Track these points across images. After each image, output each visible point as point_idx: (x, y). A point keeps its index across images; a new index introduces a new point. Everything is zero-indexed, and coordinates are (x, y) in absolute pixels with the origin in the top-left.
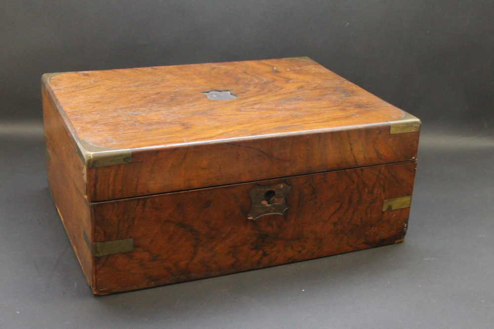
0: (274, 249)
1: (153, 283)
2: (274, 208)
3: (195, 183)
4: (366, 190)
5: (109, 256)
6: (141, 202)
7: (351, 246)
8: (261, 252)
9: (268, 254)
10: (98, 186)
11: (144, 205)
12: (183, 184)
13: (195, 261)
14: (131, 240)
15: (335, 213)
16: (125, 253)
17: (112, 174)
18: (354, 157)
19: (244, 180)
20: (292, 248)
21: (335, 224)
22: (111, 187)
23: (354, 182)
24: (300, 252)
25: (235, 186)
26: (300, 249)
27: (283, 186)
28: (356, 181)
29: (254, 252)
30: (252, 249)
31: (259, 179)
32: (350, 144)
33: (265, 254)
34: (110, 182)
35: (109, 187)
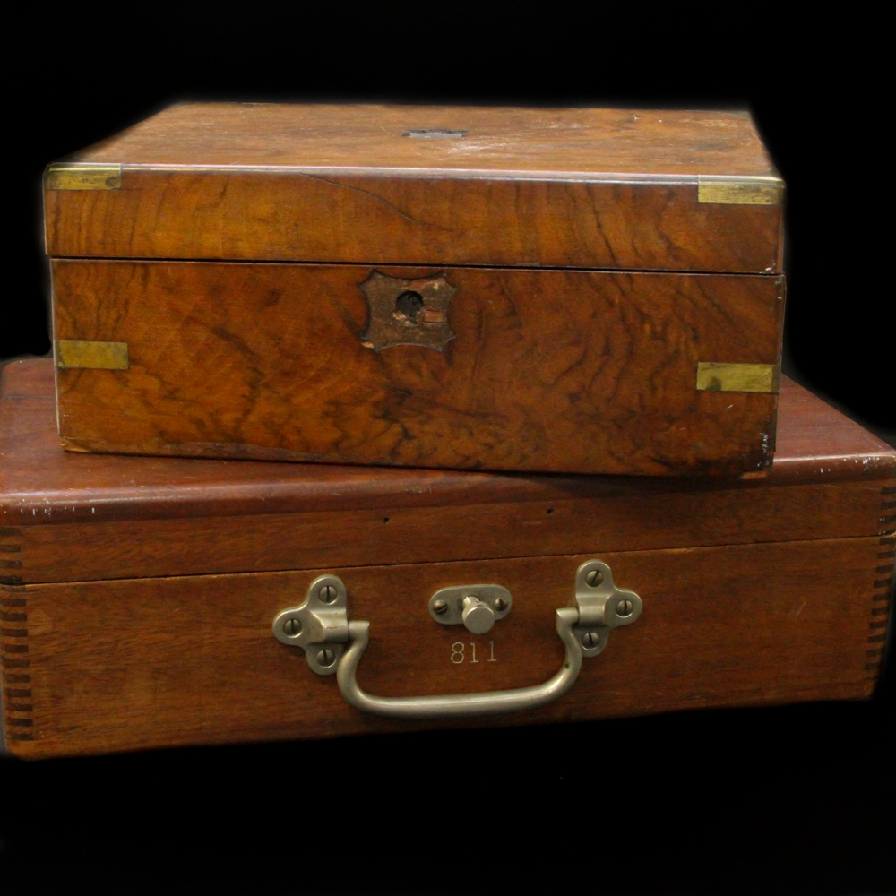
0: (426, 428)
1: (168, 447)
2: (421, 333)
3: (246, 249)
4: (647, 327)
5: (82, 370)
6: (140, 271)
7: (619, 460)
8: (396, 428)
9: (415, 438)
10: (60, 225)
11: (146, 277)
12: (220, 248)
13: (252, 418)
14: (123, 346)
15: (570, 369)
16: (113, 371)
17: (85, 207)
18: (607, 243)
19: (348, 256)
20: (472, 434)
21: (574, 398)
22: (84, 231)
23: (611, 304)
24: (491, 447)
25: (330, 268)
26: (490, 440)
27: (440, 286)
28: (617, 301)
29: (380, 425)
30: (377, 418)
31: (382, 261)
32: (596, 212)
33: (406, 435)
34: (82, 222)
35: (80, 230)
